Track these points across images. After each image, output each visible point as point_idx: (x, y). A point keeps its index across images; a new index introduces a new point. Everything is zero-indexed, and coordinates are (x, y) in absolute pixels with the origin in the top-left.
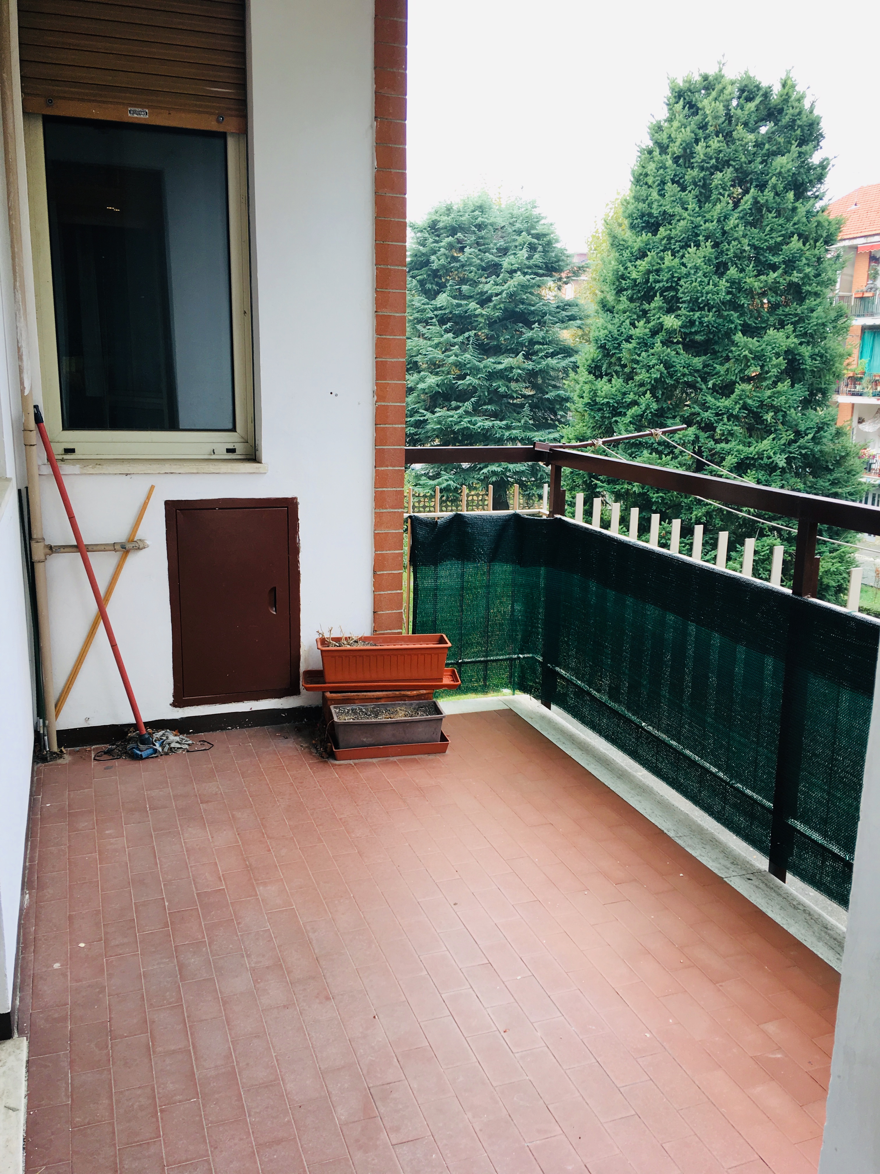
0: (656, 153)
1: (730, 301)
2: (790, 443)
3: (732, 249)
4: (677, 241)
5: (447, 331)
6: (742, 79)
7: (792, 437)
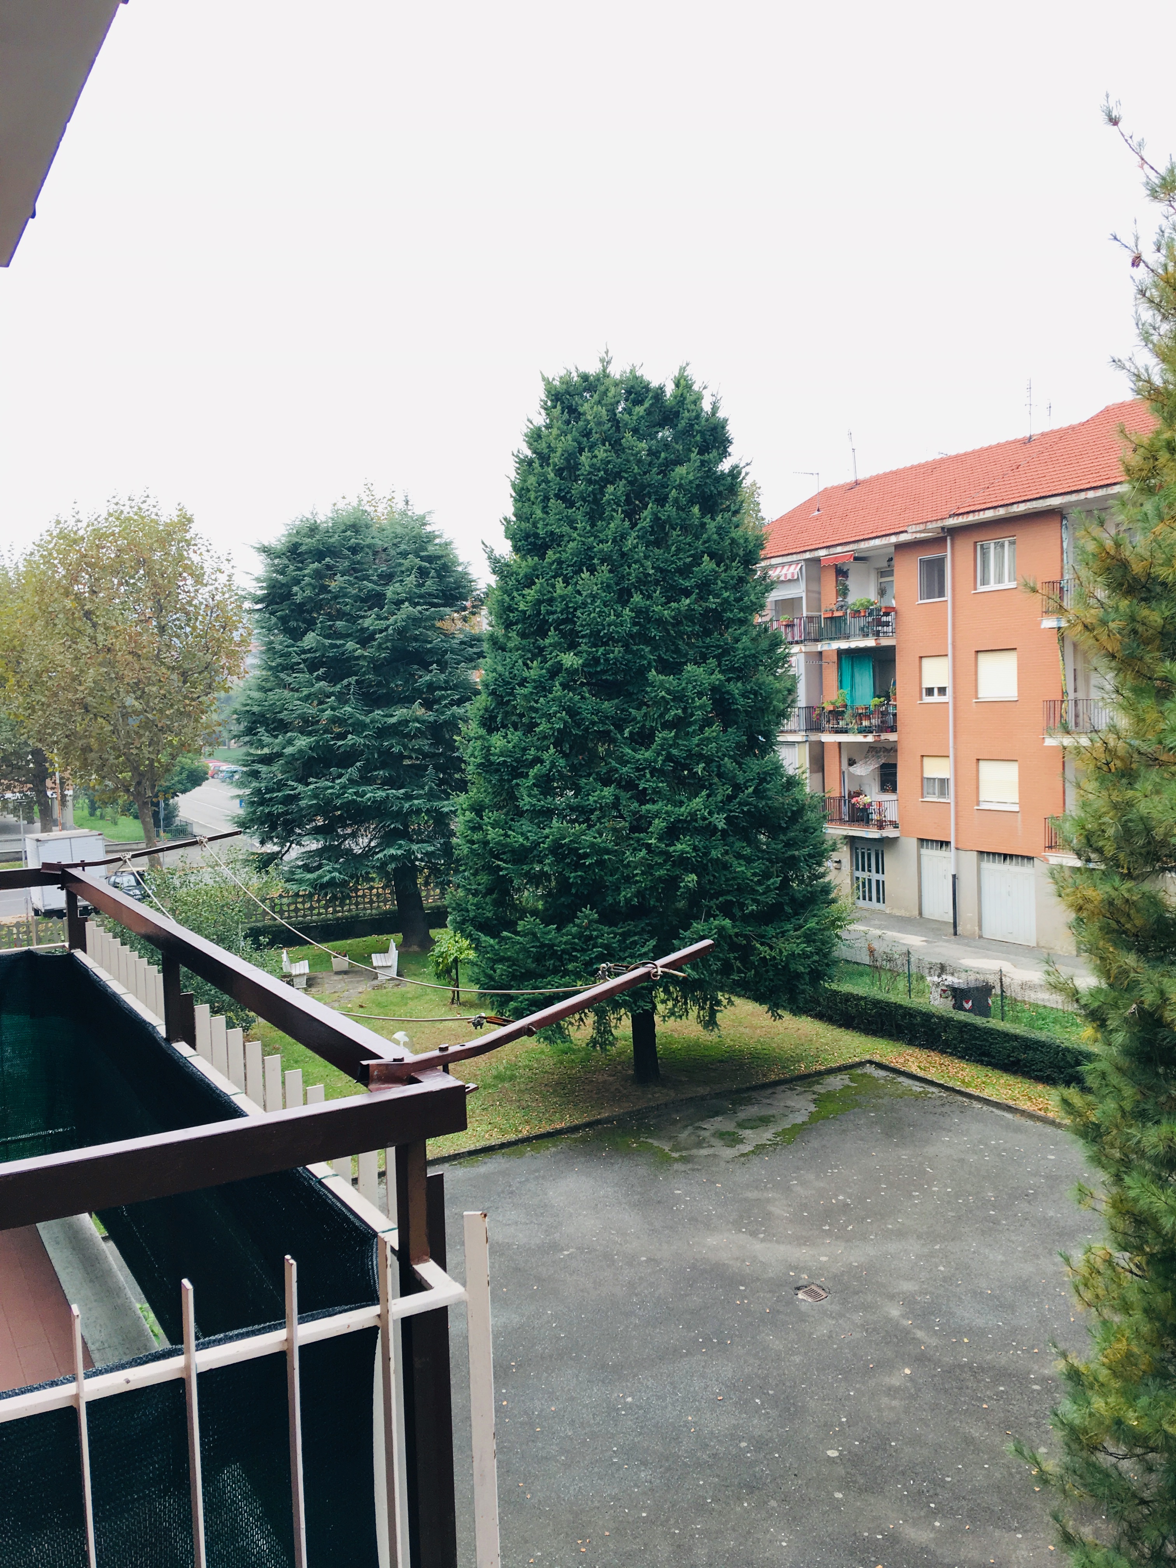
0: (536, 465)
1: (639, 633)
2: (730, 798)
3: (633, 572)
4: (569, 566)
5: (318, 679)
6: (628, 379)
7: (729, 792)
